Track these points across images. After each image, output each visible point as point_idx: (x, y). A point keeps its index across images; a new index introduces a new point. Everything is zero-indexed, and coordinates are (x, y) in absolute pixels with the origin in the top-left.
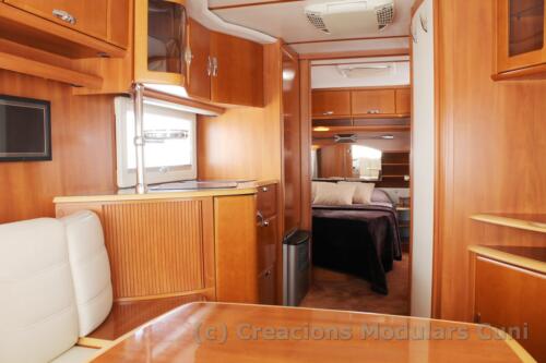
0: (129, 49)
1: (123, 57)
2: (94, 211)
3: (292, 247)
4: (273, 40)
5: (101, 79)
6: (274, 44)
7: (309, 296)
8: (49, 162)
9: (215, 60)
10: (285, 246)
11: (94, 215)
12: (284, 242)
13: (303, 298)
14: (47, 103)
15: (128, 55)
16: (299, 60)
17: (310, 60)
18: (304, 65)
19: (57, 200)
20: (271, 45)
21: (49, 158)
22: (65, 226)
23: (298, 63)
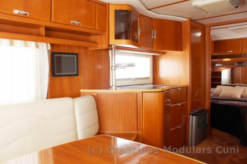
0: (107, 31)
1: (105, 34)
2: (93, 96)
3: (194, 117)
4: (186, 19)
5: (98, 44)
6: (186, 21)
7: (205, 142)
8: (77, 77)
9: (155, 31)
10: (191, 116)
11: (93, 97)
12: (190, 114)
13: (200, 142)
14: (77, 54)
15: (107, 33)
16: (204, 27)
17: (210, 27)
18: (207, 29)
19: (81, 91)
20: (185, 22)
21: (77, 75)
22: (74, 101)
23: (204, 29)
